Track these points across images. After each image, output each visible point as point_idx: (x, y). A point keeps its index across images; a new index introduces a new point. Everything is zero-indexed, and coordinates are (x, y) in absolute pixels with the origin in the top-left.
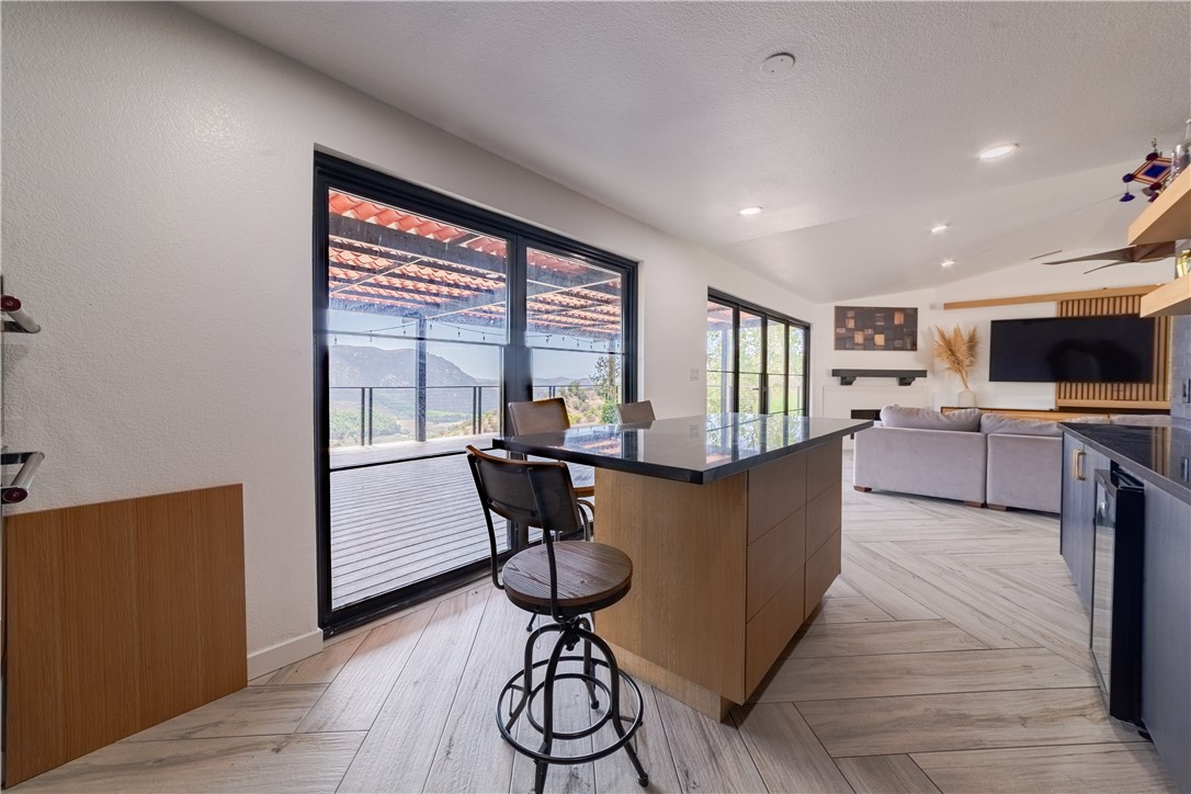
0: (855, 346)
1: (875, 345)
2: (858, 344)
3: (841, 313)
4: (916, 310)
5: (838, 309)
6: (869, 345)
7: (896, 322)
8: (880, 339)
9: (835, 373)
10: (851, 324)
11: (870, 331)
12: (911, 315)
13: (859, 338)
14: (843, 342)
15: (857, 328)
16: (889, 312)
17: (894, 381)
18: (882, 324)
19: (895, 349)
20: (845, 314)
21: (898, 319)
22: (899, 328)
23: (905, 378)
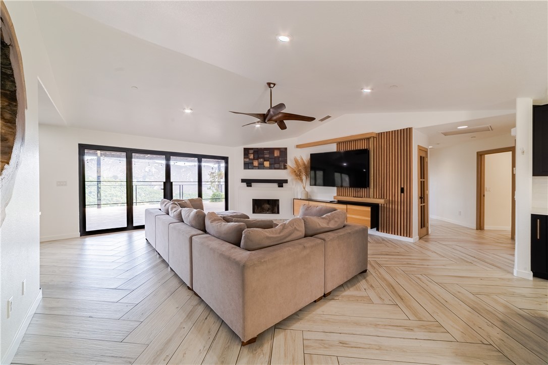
0: (253, 168)
1: (264, 167)
2: (255, 166)
3: (247, 151)
4: (286, 149)
5: (245, 149)
6: (261, 167)
7: (275, 155)
8: (267, 164)
9: (243, 181)
10: (252, 156)
11: (261, 160)
12: (283, 151)
13: (256, 163)
14: (248, 165)
15: (254, 159)
16: (271, 150)
17: (276, 185)
18: (268, 156)
19: (275, 169)
20: (248, 152)
21: (277, 154)
22: (277, 158)
23: (281, 183)
